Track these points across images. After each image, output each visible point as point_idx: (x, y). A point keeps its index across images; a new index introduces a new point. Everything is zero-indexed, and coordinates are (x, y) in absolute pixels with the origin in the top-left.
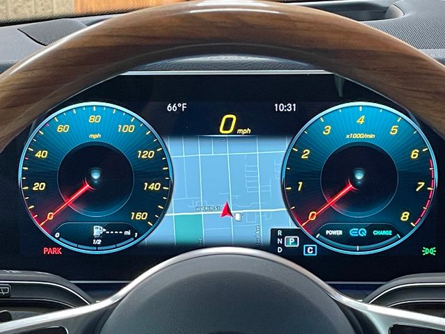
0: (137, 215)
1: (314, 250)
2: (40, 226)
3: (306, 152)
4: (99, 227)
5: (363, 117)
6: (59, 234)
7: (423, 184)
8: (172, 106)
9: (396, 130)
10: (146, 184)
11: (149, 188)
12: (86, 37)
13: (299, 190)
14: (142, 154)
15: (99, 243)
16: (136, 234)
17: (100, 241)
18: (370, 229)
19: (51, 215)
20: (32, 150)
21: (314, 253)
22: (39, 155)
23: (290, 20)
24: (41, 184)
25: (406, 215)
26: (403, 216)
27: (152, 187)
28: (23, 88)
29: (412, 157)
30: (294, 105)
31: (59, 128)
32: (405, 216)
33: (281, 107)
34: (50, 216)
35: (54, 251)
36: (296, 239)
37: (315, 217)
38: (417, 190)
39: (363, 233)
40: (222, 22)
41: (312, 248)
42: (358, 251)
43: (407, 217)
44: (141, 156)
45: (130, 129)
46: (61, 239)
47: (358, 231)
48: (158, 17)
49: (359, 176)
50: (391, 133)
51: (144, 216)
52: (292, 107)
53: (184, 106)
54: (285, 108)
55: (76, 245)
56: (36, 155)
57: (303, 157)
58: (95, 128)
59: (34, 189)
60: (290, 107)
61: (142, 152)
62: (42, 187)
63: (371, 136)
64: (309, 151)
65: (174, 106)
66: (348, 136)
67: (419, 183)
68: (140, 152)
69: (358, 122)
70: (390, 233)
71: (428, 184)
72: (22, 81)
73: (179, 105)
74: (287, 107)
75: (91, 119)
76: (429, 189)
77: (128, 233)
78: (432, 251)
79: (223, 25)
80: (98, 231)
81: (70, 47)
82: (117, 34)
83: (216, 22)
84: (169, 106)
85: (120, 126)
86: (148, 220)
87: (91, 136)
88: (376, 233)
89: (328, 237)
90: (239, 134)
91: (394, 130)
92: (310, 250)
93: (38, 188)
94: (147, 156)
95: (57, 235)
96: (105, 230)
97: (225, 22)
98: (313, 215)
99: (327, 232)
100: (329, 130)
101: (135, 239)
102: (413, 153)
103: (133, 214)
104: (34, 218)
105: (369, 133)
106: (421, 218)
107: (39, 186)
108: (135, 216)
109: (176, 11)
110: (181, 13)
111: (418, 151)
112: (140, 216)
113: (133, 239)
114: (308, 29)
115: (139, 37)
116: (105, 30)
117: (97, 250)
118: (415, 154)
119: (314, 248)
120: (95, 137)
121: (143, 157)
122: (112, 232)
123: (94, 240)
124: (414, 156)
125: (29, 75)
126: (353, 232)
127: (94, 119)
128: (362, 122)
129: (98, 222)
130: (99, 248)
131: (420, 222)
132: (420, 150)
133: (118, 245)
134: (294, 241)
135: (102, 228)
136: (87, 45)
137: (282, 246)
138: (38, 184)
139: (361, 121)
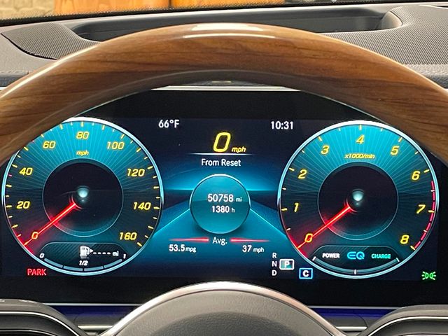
0: (126, 236)
1: (310, 274)
2: (23, 246)
3: (303, 172)
4: (85, 247)
5: (363, 136)
6: (43, 254)
7: (424, 206)
8: (164, 122)
9: (397, 150)
10: (136, 203)
11: (139, 207)
12: (77, 62)
13: (295, 211)
14: (132, 172)
15: (86, 264)
16: (125, 255)
17: (87, 262)
18: (368, 253)
19: (35, 234)
20: (16, 167)
21: (310, 276)
22: (23, 172)
23: (295, 47)
24: (26, 202)
25: (405, 237)
26: (403, 239)
27: (142, 206)
28: (11, 116)
29: (413, 178)
30: (292, 123)
31: (45, 144)
32: (405, 239)
33: (277, 125)
34: (35, 236)
35: (39, 272)
36: (291, 262)
37: (311, 239)
38: (418, 212)
39: (361, 256)
40: (223, 49)
41: (308, 272)
42: (356, 275)
43: (407, 240)
44: (131, 174)
45: (119, 146)
46: (45, 259)
47: (356, 254)
48: (155, 41)
49: (358, 197)
50: (392, 153)
51: (133, 237)
52: (289, 125)
53: (176, 123)
54: (282, 126)
55: (61, 266)
56: (21, 172)
57: (300, 177)
58: (82, 145)
59: (18, 207)
60: (287, 125)
61: (132, 170)
62: (26, 206)
63: (371, 156)
64: (306, 171)
65: (166, 122)
66: (347, 156)
67: (420, 206)
68: (130, 170)
69: (358, 141)
70: (389, 256)
71: (429, 207)
72: (10, 109)
73: (172, 121)
74: (284, 125)
75: (78, 135)
76: (430, 211)
77: (116, 254)
78: (432, 276)
79: (223, 51)
80: (84, 251)
81: (61, 73)
82: (112, 60)
83: (217, 48)
84: (161, 122)
85: (109, 143)
86: (138, 240)
87: (79, 153)
88: (374, 256)
89: (325, 260)
90: (233, 152)
91: (395, 151)
92: (306, 274)
93: (22, 206)
94: (137, 174)
95: (42, 255)
96: (92, 251)
97: (226, 49)
98: (309, 237)
99: (324, 255)
100: (327, 150)
101: (124, 260)
102: (414, 175)
103: (122, 234)
104: (17, 237)
105: (368, 153)
106: (421, 241)
107: (23, 205)
108: (124, 236)
109: (174, 35)
110: (179, 38)
111: (419, 172)
112: (130, 236)
113: (121, 260)
114: (314, 57)
115: (134, 63)
116: (98, 55)
117: (83, 271)
118: (416, 176)
119: (310, 271)
120: (83, 154)
121: (133, 175)
122: (99, 253)
123: (81, 261)
124: (415, 177)
125: (17, 103)
126: (351, 256)
127: (82, 135)
128: (361, 142)
129: (85, 242)
130: (85, 270)
131: (420, 245)
132: (422, 171)
133: (105, 267)
134: (289, 263)
135: (88, 248)
136: (78, 71)
137: (277, 268)
138: (22, 202)
139: (361, 140)
